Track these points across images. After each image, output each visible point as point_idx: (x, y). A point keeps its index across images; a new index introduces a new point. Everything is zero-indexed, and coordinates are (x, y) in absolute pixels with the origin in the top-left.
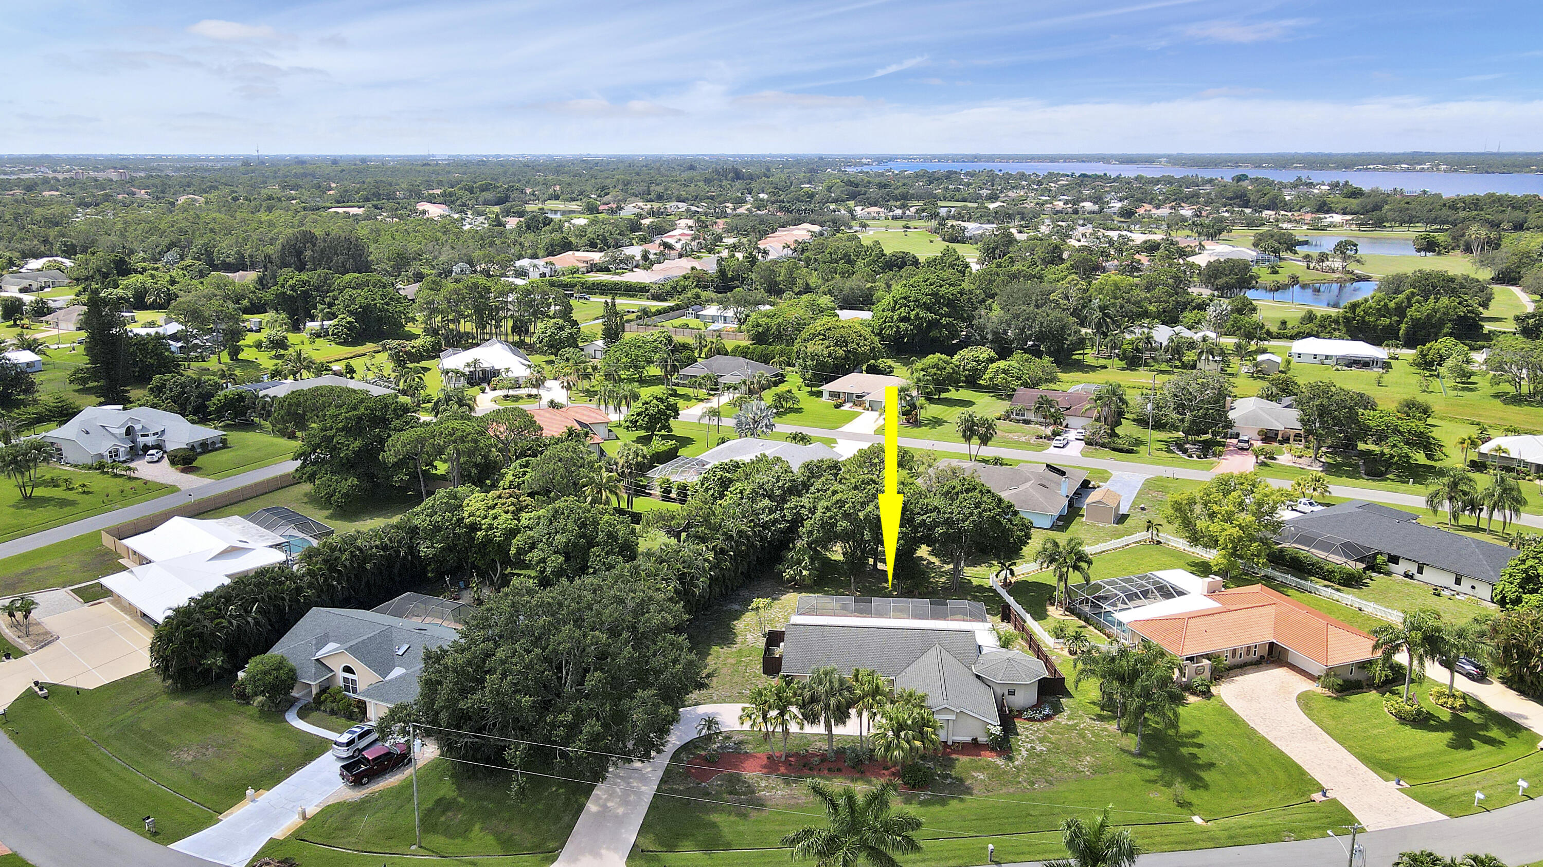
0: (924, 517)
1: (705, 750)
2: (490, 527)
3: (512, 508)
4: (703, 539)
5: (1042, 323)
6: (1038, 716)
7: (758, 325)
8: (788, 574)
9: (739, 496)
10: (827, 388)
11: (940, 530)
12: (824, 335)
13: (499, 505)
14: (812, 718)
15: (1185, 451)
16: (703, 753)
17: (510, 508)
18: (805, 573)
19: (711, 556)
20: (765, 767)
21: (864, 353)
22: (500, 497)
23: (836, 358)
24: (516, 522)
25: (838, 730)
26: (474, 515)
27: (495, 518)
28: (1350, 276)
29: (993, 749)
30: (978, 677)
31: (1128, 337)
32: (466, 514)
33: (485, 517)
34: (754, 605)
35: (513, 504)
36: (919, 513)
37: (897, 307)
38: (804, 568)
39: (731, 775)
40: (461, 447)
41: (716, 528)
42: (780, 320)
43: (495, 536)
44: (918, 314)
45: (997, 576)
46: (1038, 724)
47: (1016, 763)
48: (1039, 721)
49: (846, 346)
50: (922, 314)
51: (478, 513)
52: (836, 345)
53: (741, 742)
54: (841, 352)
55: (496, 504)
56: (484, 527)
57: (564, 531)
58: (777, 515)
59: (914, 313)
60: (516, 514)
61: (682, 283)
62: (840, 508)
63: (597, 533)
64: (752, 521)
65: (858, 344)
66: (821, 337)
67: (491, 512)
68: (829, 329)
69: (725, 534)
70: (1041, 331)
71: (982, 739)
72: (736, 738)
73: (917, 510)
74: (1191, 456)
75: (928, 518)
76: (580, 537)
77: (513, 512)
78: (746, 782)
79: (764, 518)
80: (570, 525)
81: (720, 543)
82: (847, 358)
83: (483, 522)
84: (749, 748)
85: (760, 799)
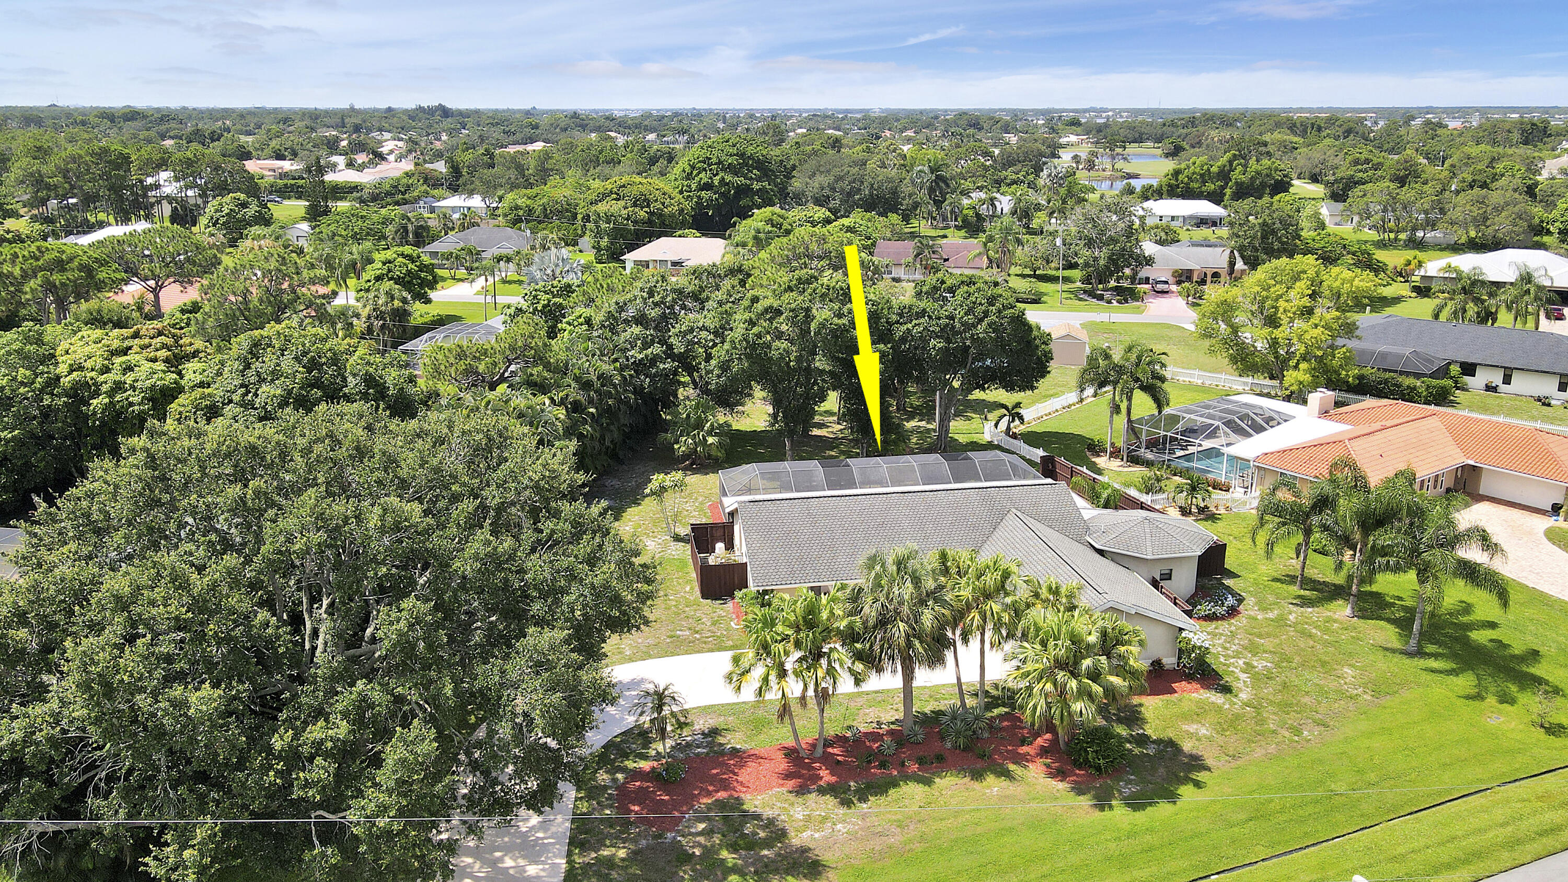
1: (645, 757)
2: (119, 387)
3: (163, 354)
4: (540, 387)
5: (872, 185)
6: (1221, 610)
7: (517, 208)
8: (681, 448)
9: (585, 327)
10: (631, 257)
12: (618, 194)
13: (136, 349)
14: (872, 661)
15: (1101, 298)
16: (645, 765)
17: (159, 354)
18: (710, 440)
19: (561, 413)
20: (788, 776)
21: (672, 215)
22: (136, 335)
23: (635, 222)
24: (174, 376)
25: (924, 677)
26: (81, 368)
27: (129, 368)
28: (1120, 174)
29: (1189, 678)
30: (1101, 552)
31: (966, 202)
32: (62, 369)
33: (106, 370)
34: (654, 485)
35: (164, 346)
37: (695, 172)
38: (710, 433)
39: (721, 805)
40: (57, 278)
41: (563, 370)
42: (545, 200)
43: (131, 404)
44: (723, 179)
46: (1225, 623)
47: (1243, 696)
48: (1223, 618)
49: (648, 206)
50: (728, 178)
51: (89, 364)
52: (635, 205)
53: (714, 732)
54: (642, 214)
55: (130, 348)
56: (105, 388)
57: (276, 374)
58: (657, 349)
59: (718, 178)
60: (176, 361)
61: (405, 181)
62: (771, 320)
63: (344, 379)
64: (616, 360)
65: (663, 204)
66: (614, 196)
67: (118, 360)
68: (624, 186)
69: (577, 379)
70: (871, 195)
71: (1169, 661)
72: (701, 724)
74: (1109, 302)
76: (313, 386)
77: (167, 361)
78: (758, 817)
79: (636, 354)
80: (287, 363)
81: (574, 393)
82: (650, 222)
83: (102, 378)
84: (733, 740)
85: (804, 850)
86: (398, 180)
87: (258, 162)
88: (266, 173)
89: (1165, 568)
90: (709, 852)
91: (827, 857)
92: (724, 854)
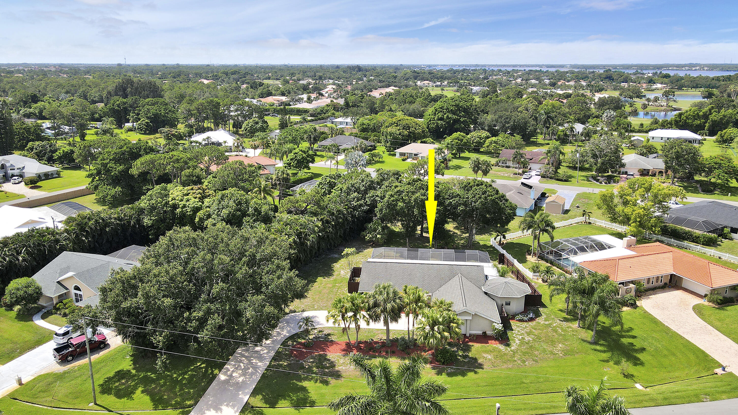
0: (451, 200)
1: (304, 339)
2: (184, 206)
3: (199, 196)
4: (315, 214)
5: (514, 120)
6: (525, 318)
7: (363, 124)
8: (367, 238)
9: (340, 192)
10: (398, 151)
11: (461, 208)
12: (397, 124)
13: (191, 194)
14: (376, 318)
15: (598, 180)
16: (303, 341)
17: (197, 195)
18: (378, 236)
19: (320, 224)
20: (344, 350)
21: (419, 133)
22: (192, 189)
23: (403, 136)
24: (201, 203)
25: (393, 326)
26: (175, 199)
27: (188, 200)
28: (670, 108)
29: (496, 339)
30: (486, 293)
31: (561, 128)
32: (170, 199)
33: (182, 200)
34: (344, 252)
35: (199, 193)
36: (448, 199)
37: (437, 113)
38: (378, 234)
39: (320, 355)
40: (176, 165)
41: (323, 209)
42: (375, 121)
43: (187, 212)
44: (448, 116)
45: (495, 239)
46: (526, 323)
47: (513, 348)
48: (526, 321)
49: (409, 129)
50: (450, 116)
51: (177, 198)
52: (404, 129)
53: (329, 335)
54: (406, 132)
55: (189, 193)
56: (180, 206)
57: (227, 206)
58: (362, 202)
59: (446, 115)
60: (202, 199)
61: (326, 108)
63: (248, 208)
64: (347, 205)
65: (415, 128)
66: (396, 124)
67: (185, 197)
68: (400, 120)
69: (329, 212)
70: (514, 125)
71: (489, 333)
72: (326, 332)
73: (447, 197)
74: (601, 183)
75: (453, 201)
76: (238, 210)
77: (199, 198)
78: (329, 360)
79: (354, 203)
80: (231, 203)
81: (325, 216)
82: (409, 136)
83: (180, 203)
84: (333, 338)
85: (338, 371)
86: (324, 108)
87: (274, 97)
88: (275, 102)
89: (508, 301)
90: (310, 367)
91: (344, 374)
92: (314, 369)
